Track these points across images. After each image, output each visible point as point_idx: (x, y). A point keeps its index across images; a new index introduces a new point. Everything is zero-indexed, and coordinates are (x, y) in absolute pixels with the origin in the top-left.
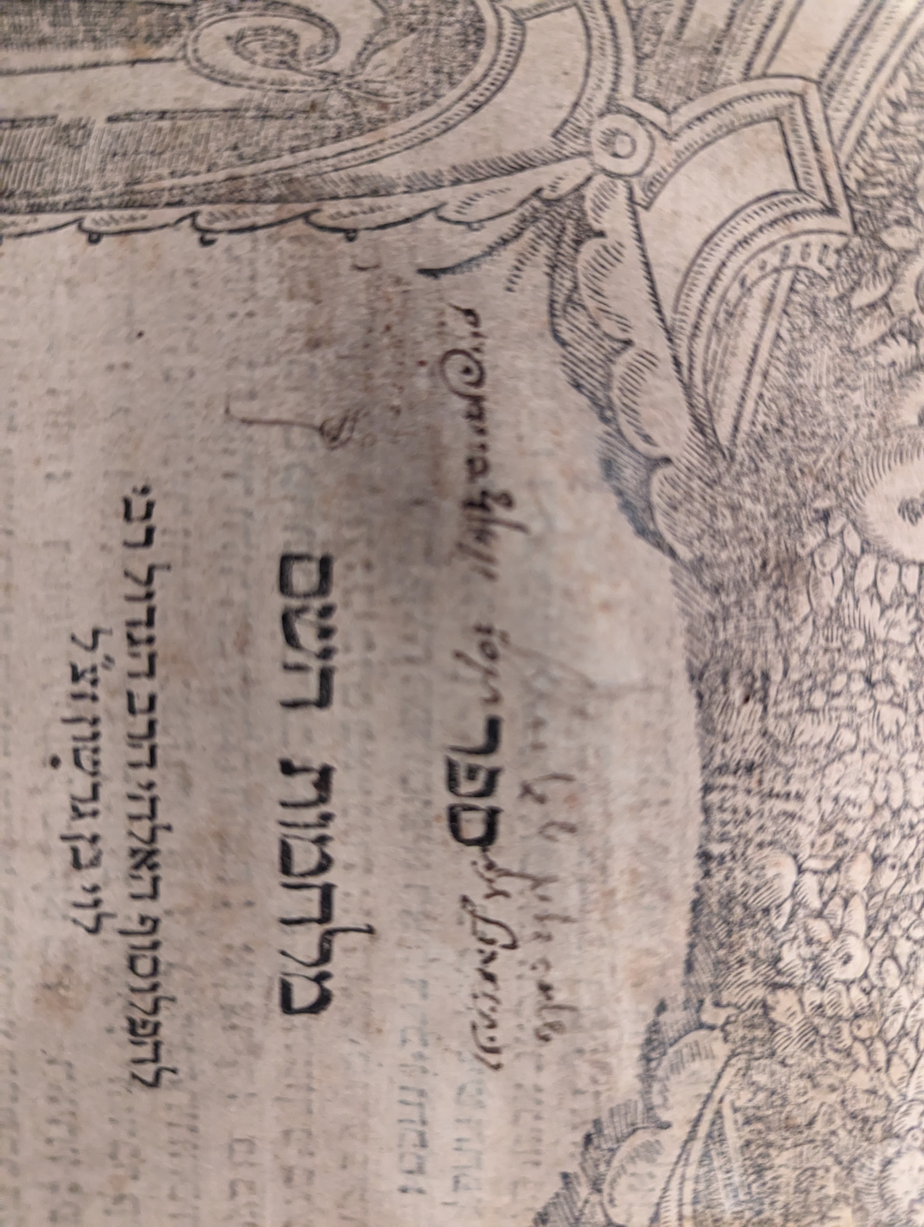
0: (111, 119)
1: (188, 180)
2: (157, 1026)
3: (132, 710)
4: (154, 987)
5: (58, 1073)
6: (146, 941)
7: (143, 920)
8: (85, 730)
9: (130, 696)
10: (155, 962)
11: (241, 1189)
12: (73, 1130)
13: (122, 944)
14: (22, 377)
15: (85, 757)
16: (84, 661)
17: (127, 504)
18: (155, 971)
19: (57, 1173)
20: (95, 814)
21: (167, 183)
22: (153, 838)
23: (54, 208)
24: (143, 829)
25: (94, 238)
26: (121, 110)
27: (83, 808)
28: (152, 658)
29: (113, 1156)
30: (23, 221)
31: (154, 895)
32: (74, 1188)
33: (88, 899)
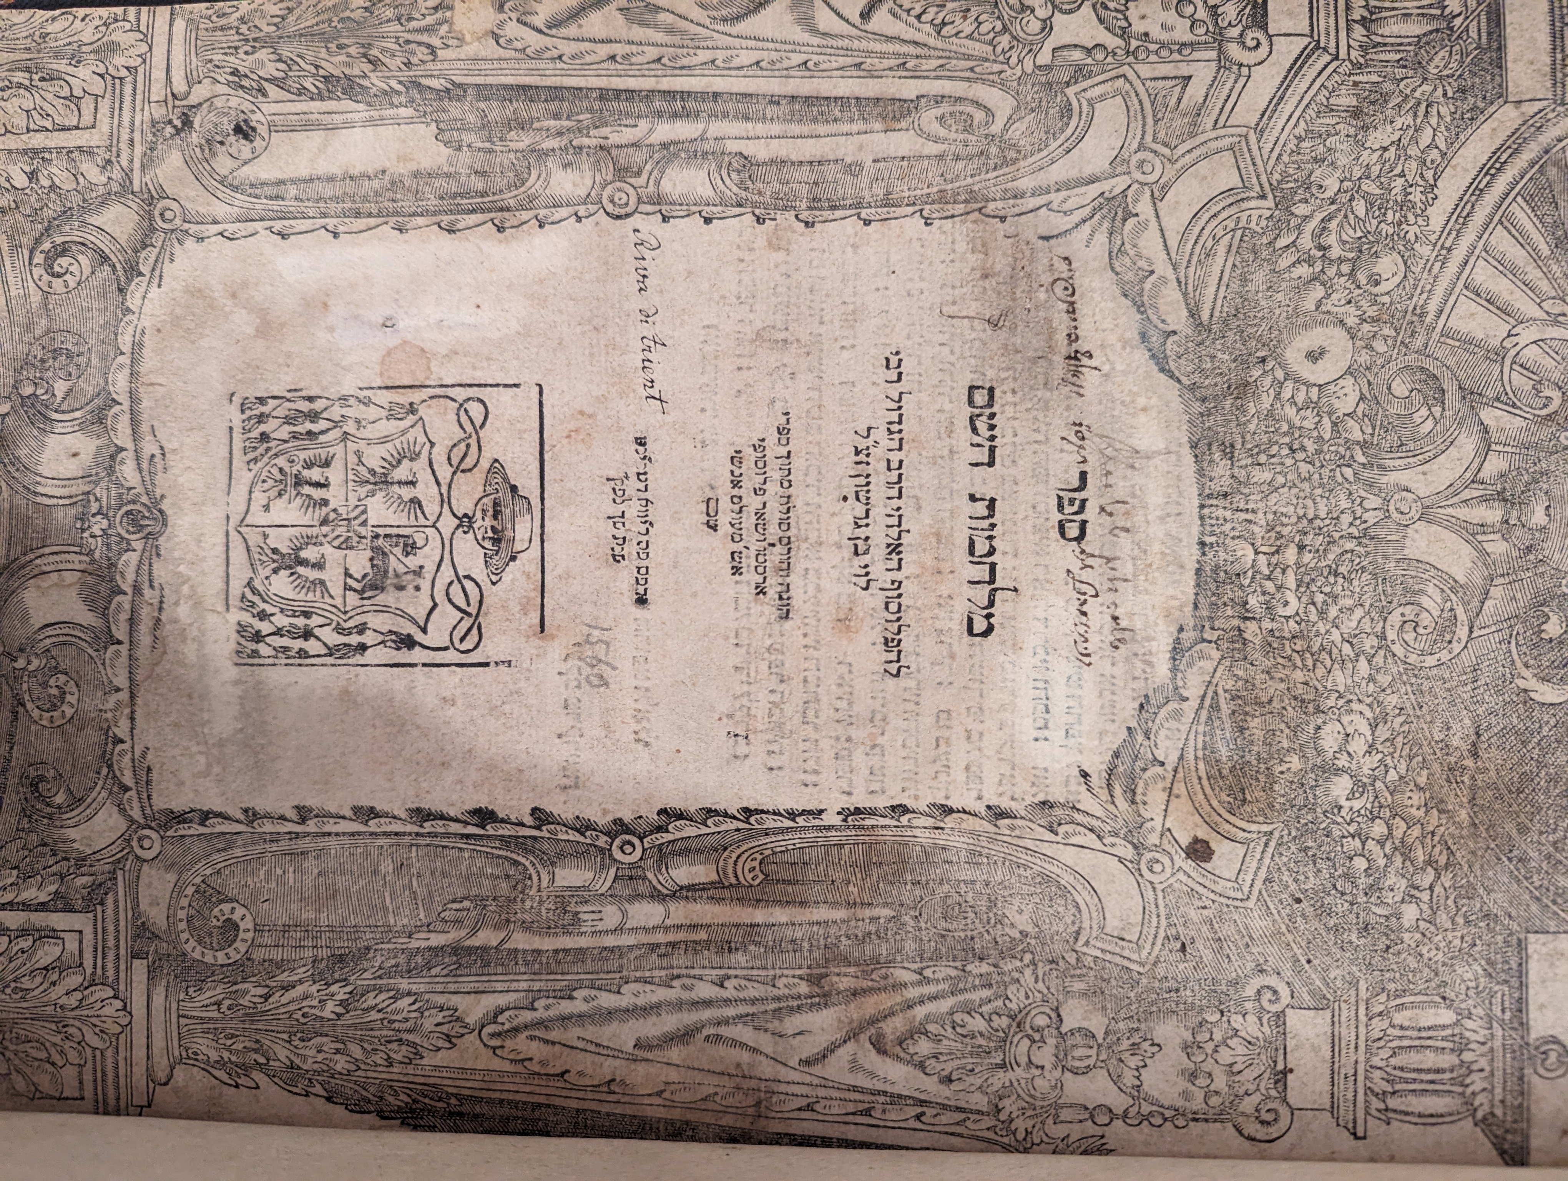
0: (874, 161)
1: (918, 192)
2: (900, 641)
3: (889, 469)
4: (899, 619)
5: (843, 669)
6: (895, 593)
7: (893, 582)
8: (862, 481)
9: (889, 461)
10: (900, 605)
11: (941, 742)
12: (850, 704)
13: (881, 596)
14: (827, 295)
15: (862, 495)
16: (862, 444)
17: (887, 360)
18: (899, 611)
19: (840, 729)
20: (867, 525)
21: (907, 194)
22: (899, 538)
23: (844, 207)
24: (894, 533)
25: (867, 223)
26: (880, 156)
27: (860, 522)
28: (901, 440)
29: (872, 721)
30: (828, 214)
31: (900, 568)
32: (849, 739)
33: (863, 572)
